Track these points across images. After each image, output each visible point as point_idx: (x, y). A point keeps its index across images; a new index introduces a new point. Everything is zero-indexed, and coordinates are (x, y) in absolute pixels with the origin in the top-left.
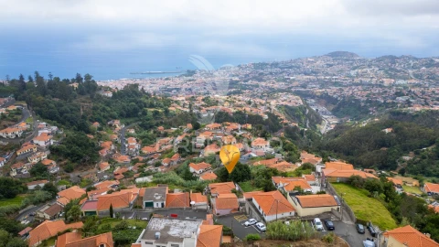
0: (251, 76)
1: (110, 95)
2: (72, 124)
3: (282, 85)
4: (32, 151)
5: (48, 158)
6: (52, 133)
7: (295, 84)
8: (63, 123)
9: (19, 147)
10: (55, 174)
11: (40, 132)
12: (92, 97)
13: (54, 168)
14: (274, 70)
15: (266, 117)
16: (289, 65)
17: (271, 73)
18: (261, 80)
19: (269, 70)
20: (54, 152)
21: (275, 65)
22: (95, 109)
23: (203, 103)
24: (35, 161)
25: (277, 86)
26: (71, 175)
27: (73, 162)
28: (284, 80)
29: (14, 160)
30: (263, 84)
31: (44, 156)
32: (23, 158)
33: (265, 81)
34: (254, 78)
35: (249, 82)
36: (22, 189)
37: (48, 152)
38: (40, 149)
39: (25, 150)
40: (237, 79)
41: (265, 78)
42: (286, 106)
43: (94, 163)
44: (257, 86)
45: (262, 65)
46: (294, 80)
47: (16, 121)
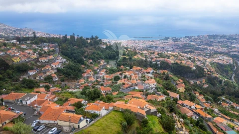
0: (204, 43)
1: (105, 47)
2: (75, 59)
3: (225, 50)
4: (49, 69)
5: (55, 73)
6: (62, 62)
7: (234, 50)
8: (71, 58)
9: (44, 66)
10: (55, 81)
11: (57, 61)
12: (95, 47)
13: (56, 79)
14: (222, 40)
15: (194, 68)
16: (234, 37)
17: (219, 42)
18: (210, 45)
19: (218, 40)
20: (59, 71)
21: (224, 37)
22: (94, 53)
23: (157, 56)
24: (49, 74)
25: (220, 50)
26: (63, 83)
27: (66, 77)
28: (227, 47)
29: (40, 72)
30: (211, 48)
31: (53, 72)
32: (44, 71)
33: (213, 46)
34: (206, 44)
35: (202, 46)
36: (37, 85)
37: (56, 71)
38: (53, 69)
39: (46, 68)
40: (194, 43)
41: (214, 44)
42: (218, 63)
43: (77, 79)
44: (207, 49)
45: (214, 36)
46: (234, 47)
47: (49, 55)
